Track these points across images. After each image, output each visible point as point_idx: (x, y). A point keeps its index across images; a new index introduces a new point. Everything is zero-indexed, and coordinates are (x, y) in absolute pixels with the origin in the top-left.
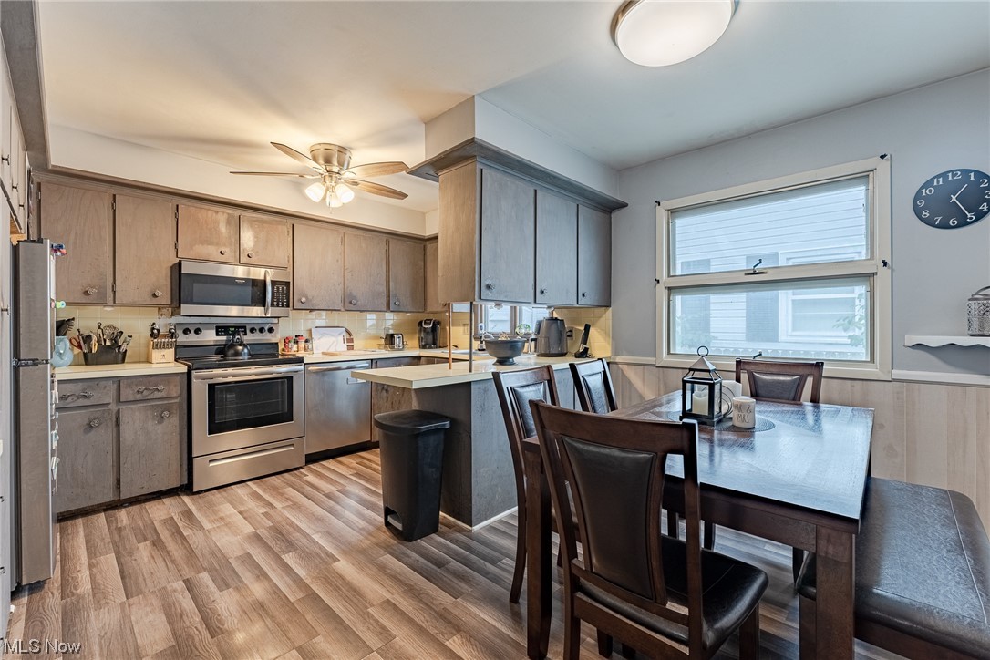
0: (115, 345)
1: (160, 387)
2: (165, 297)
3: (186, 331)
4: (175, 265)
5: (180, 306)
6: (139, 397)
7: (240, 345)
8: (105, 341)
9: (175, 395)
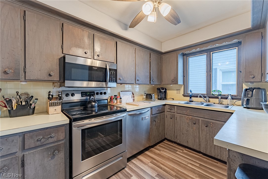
0: (28, 105)
1: (53, 135)
2: (56, 77)
3: (67, 95)
4: (61, 58)
5: (64, 82)
6: (39, 143)
7: (94, 102)
8: (21, 102)
9: (62, 138)
